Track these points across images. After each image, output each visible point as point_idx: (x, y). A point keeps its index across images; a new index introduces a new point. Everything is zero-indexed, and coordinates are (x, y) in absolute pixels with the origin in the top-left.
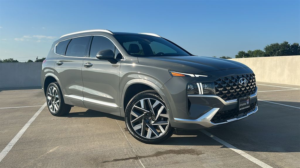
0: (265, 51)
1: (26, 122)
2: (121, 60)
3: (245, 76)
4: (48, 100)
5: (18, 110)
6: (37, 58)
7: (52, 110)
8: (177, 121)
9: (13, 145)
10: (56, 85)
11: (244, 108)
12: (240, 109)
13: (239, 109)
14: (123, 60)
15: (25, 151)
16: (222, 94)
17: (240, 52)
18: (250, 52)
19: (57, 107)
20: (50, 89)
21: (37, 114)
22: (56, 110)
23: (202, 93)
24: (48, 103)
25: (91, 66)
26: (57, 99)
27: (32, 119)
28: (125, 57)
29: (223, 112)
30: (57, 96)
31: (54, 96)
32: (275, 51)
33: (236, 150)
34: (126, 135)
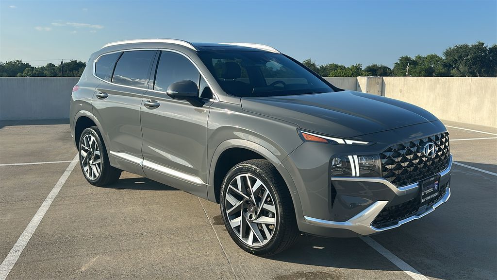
0: (444, 58)
1: (44, 198)
2: (211, 100)
3: (433, 138)
4: (81, 157)
5: (29, 170)
6: (62, 62)
7: (88, 176)
8: (310, 222)
9: (21, 249)
10: (95, 133)
11: (429, 198)
12: (423, 200)
13: (421, 201)
14: (215, 101)
15: (43, 265)
16: (392, 176)
17: (403, 58)
18: (419, 57)
19: (97, 171)
20: (84, 139)
21: (63, 180)
22: (95, 176)
23: (358, 174)
24: (82, 162)
25: (157, 106)
26: (97, 157)
27: (55, 191)
28: (218, 96)
29: (394, 208)
30: (98, 153)
31: (92, 150)
32: (461, 57)
33: (414, 274)
34: (218, 233)
